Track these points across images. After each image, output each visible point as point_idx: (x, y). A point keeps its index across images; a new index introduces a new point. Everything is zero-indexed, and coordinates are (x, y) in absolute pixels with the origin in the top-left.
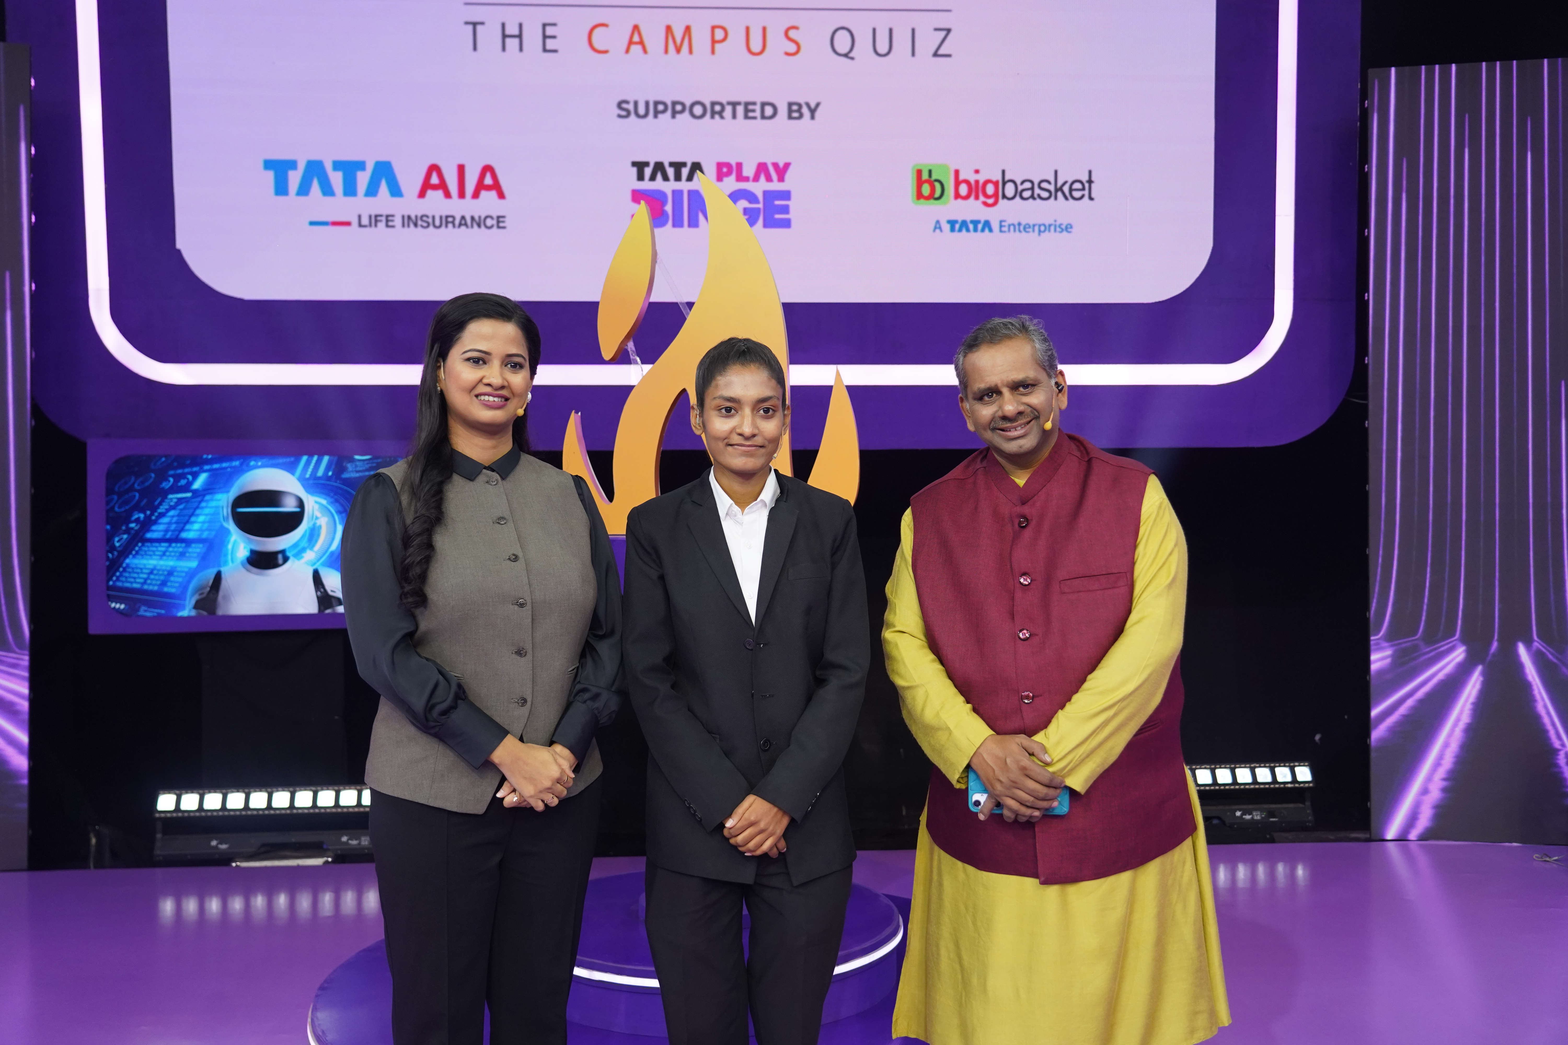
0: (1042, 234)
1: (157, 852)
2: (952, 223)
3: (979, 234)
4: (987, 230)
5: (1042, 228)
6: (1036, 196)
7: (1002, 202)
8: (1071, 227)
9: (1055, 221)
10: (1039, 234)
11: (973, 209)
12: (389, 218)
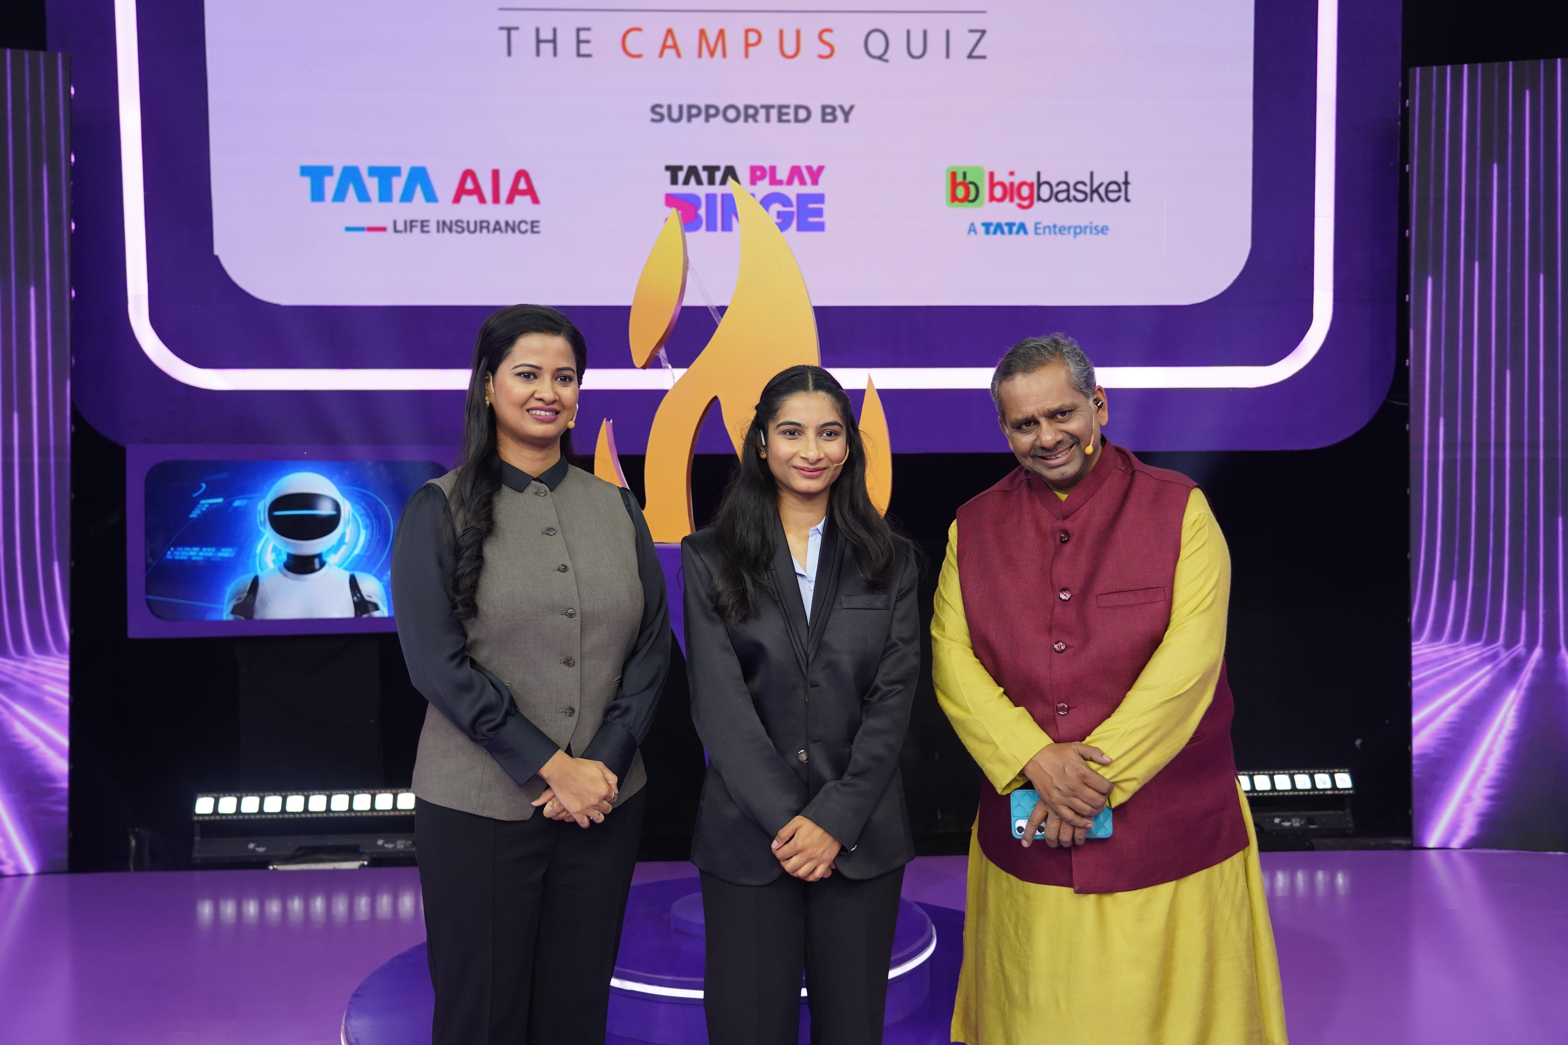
0: (1078, 236)
1: (196, 855)
2: (987, 226)
3: (1014, 236)
4: (1022, 232)
5: (1078, 230)
6: (1071, 198)
7: (1037, 205)
8: (1107, 229)
9: (1091, 223)
10: (1075, 237)
11: (1008, 211)
12: (424, 224)
